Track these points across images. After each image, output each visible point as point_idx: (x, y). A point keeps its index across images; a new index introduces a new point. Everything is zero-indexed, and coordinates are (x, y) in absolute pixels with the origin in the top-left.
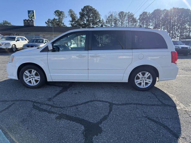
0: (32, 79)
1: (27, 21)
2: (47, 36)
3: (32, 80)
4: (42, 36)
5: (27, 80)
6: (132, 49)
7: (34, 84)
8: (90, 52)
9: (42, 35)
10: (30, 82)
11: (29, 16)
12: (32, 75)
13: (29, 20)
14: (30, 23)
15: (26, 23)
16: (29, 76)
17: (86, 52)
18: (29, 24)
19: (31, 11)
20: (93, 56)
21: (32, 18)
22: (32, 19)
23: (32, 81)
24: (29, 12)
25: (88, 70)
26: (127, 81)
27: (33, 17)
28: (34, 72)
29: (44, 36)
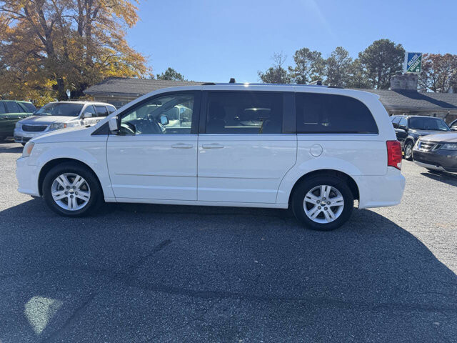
0: (70, 194)
3: (72, 197)
5: (58, 195)
6: (297, 132)
7: (73, 206)
8: (203, 137)
10: (65, 201)
12: (74, 188)
16: (65, 188)
17: (194, 137)
20: (209, 146)
23: (69, 200)
25: (196, 178)
26: (286, 206)
28: (79, 181)
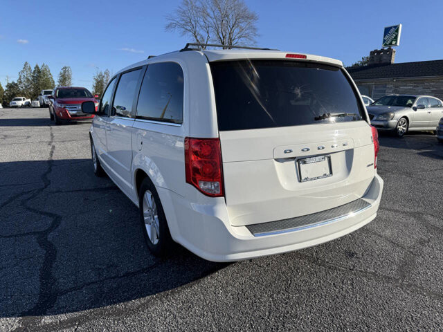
1: (378, 52)
2: (406, 86)
4: (391, 88)
9: (392, 86)
11: (384, 41)
13: (382, 50)
14: (385, 58)
15: (375, 58)
18: (380, 61)
19: (391, 28)
21: (391, 44)
22: (390, 48)
24: (387, 30)
27: (394, 43)
29: (398, 87)
